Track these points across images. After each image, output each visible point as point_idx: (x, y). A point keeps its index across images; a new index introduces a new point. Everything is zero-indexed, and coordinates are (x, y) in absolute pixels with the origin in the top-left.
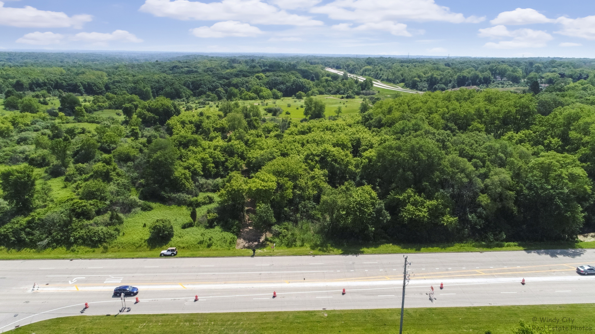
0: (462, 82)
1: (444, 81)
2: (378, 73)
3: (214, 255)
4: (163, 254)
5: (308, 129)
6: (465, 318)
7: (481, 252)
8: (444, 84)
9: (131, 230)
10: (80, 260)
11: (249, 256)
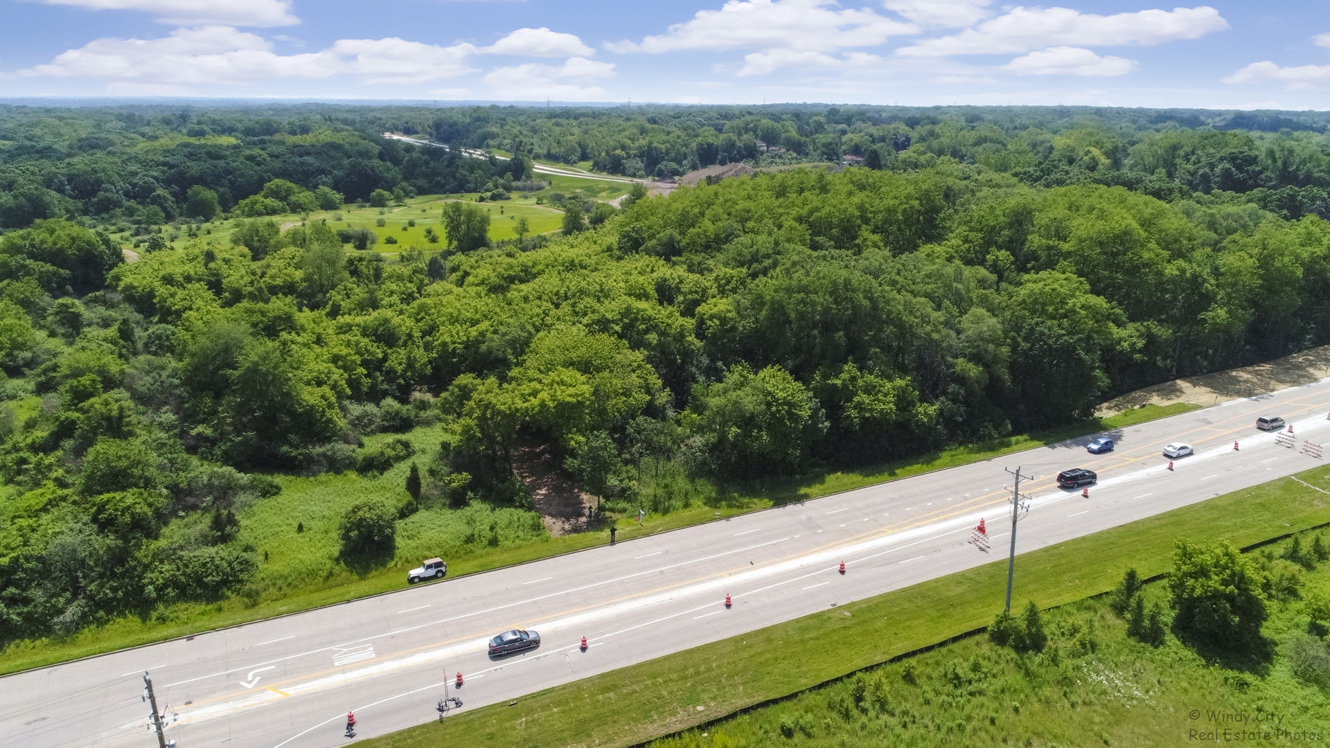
0: (707, 156)
1: (673, 155)
2: (521, 142)
3: (529, 557)
4: (418, 577)
5: (522, 271)
6: (1055, 566)
7: (989, 460)
8: (673, 160)
9: (276, 545)
10: (215, 633)
11: (605, 544)
